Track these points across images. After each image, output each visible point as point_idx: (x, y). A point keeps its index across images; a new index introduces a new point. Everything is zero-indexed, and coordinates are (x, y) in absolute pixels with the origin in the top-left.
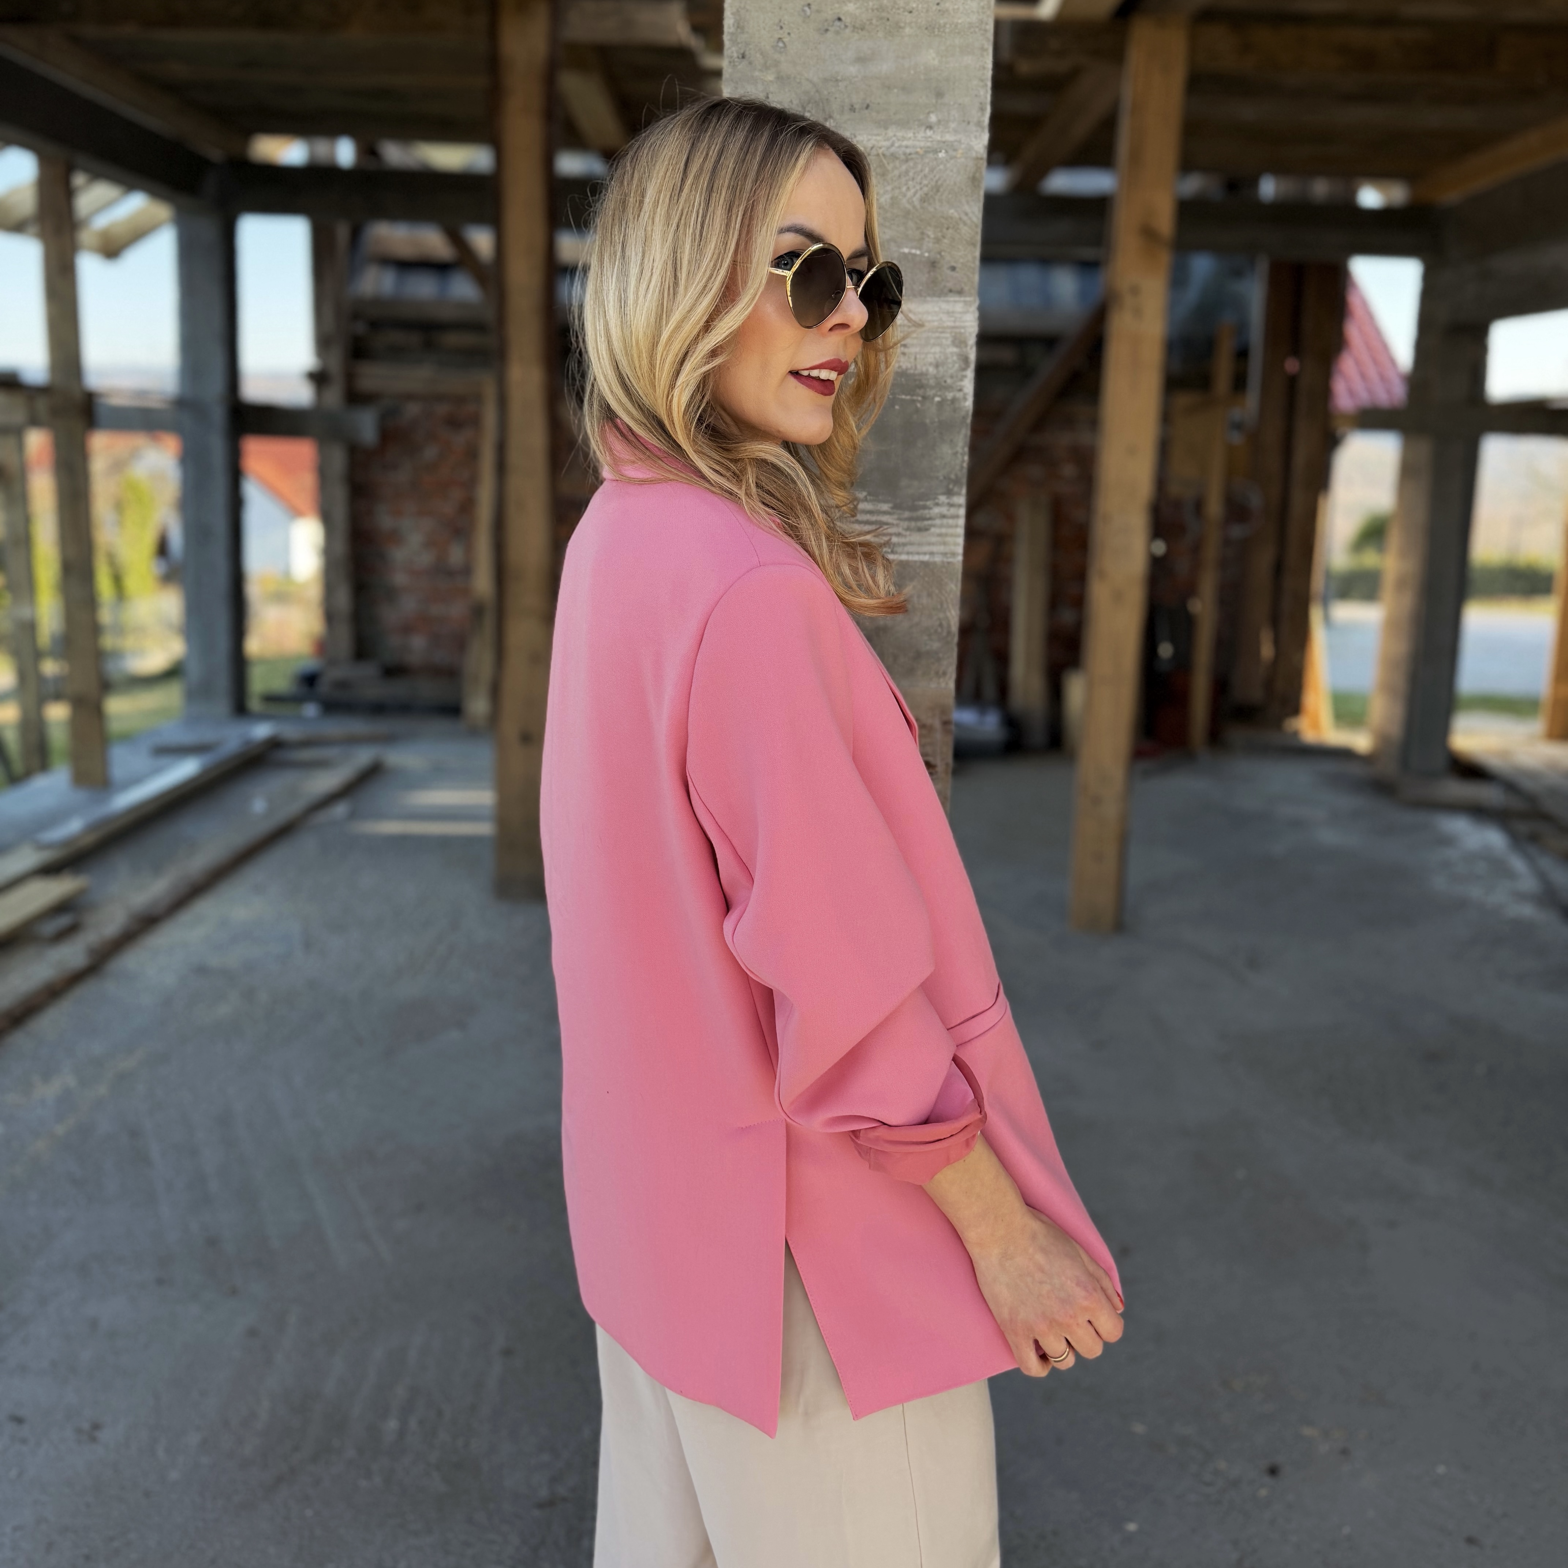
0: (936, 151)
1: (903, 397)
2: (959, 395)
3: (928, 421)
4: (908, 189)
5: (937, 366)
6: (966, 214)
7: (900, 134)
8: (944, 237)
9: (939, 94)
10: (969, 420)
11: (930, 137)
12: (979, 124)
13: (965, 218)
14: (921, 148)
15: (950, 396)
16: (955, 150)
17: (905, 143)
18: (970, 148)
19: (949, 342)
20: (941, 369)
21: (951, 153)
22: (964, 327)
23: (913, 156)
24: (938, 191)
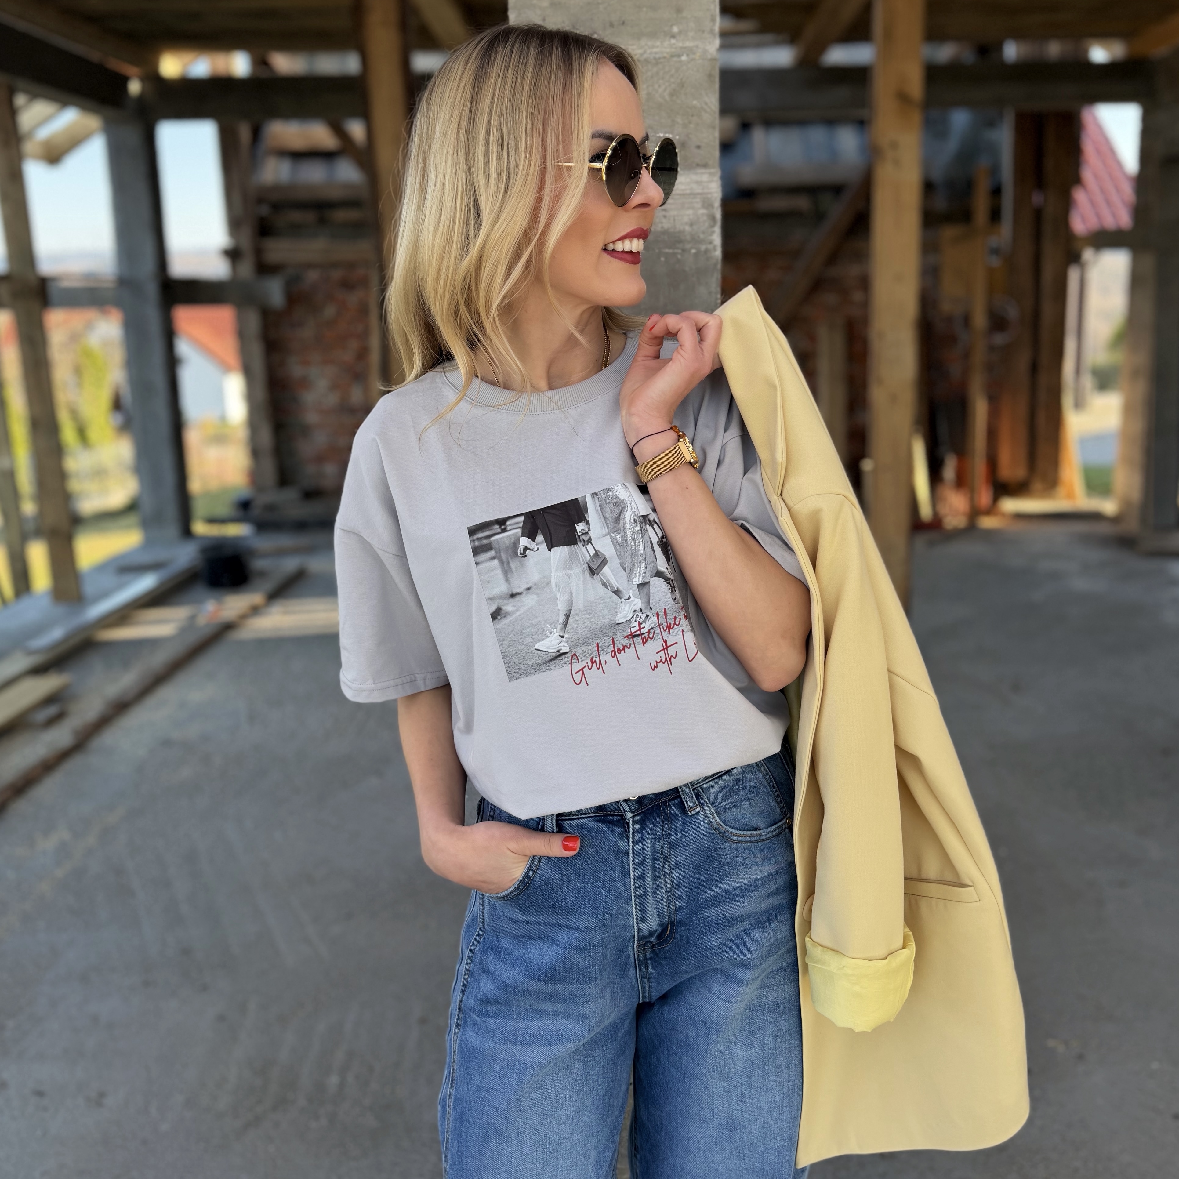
0: (679, 56)
1: (667, 250)
2: (710, 247)
3: (687, 269)
4: (660, 86)
5: (691, 225)
6: (706, 104)
7: (650, 43)
8: (690, 122)
9: (679, 10)
10: (719, 266)
11: (674, 44)
12: (712, 32)
13: (705, 107)
14: (668, 53)
15: (703, 248)
16: (694, 53)
17: (655, 50)
18: (705, 51)
19: (699, 205)
20: (695, 227)
21: (692, 56)
22: (710, 193)
23: (662, 60)
24: (683, 86)
